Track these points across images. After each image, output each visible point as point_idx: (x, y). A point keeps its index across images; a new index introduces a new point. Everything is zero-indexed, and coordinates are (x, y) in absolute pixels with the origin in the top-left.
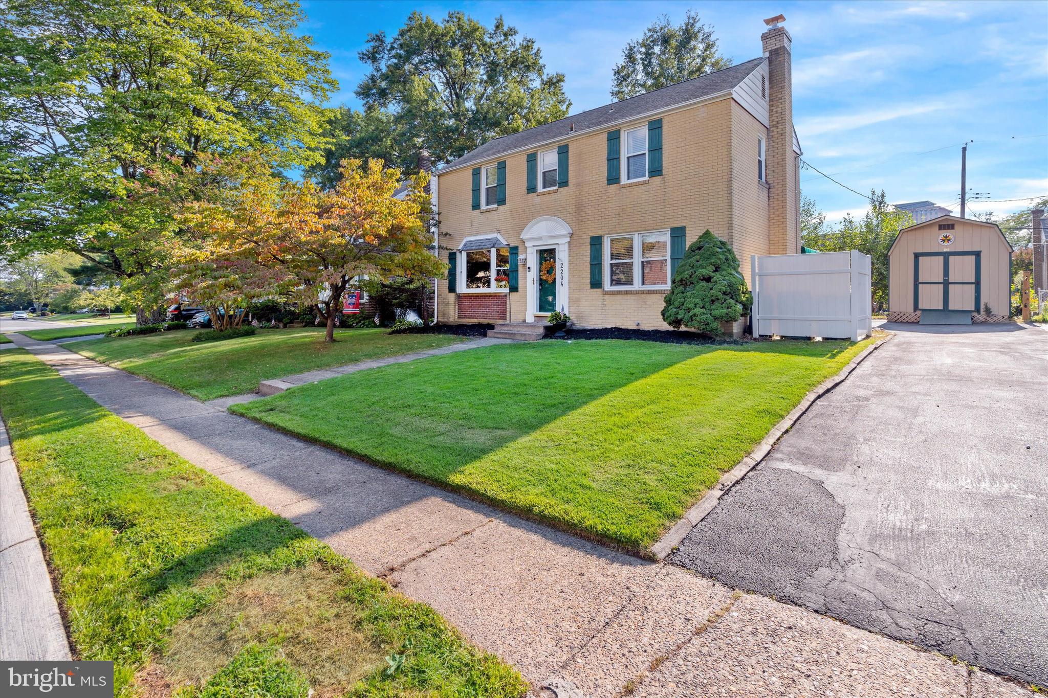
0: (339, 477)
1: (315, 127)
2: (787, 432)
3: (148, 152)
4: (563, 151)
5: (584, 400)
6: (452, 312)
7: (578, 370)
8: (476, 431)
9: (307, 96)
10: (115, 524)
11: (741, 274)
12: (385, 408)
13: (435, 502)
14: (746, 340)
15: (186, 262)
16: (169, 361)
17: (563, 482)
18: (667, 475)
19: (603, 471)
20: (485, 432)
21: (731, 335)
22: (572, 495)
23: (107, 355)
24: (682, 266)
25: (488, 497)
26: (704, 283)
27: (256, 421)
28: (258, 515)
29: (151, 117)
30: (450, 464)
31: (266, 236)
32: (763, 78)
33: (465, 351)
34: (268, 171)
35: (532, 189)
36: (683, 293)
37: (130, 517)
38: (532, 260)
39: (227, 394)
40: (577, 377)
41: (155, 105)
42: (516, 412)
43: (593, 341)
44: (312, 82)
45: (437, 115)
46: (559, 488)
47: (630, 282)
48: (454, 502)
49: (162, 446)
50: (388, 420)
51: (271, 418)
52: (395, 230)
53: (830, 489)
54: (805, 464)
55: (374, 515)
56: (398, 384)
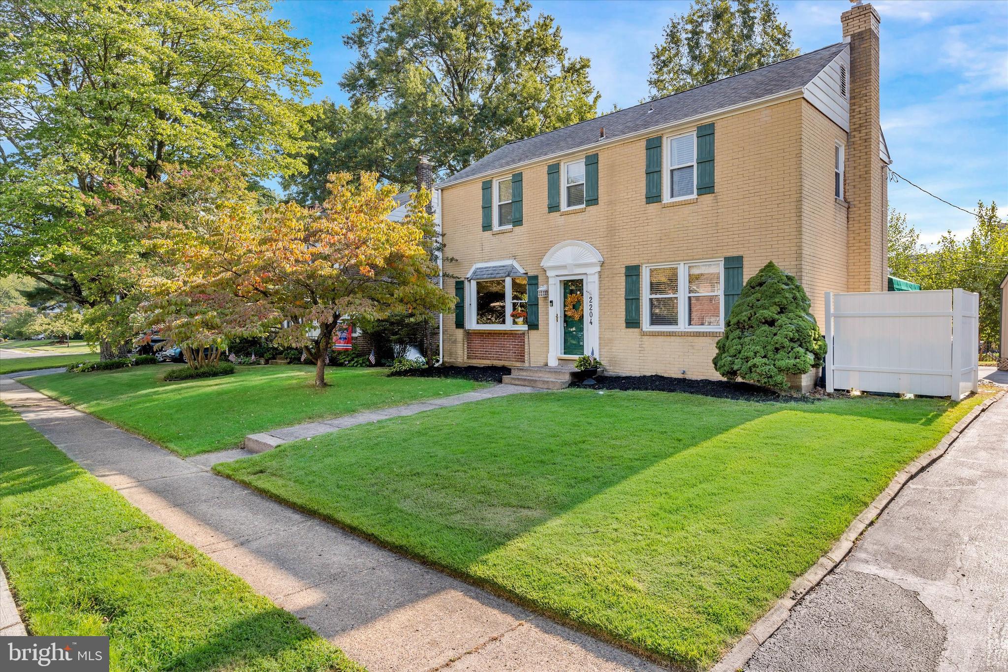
0: (344, 560)
1: (295, 128)
2: (871, 524)
3: (106, 160)
4: (592, 162)
5: (623, 474)
6: (460, 352)
7: (614, 434)
8: (499, 510)
9: (285, 93)
10: (103, 610)
11: (812, 316)
12: (391, 476)
13: (455, 596)
14: (818, 396)
15: (157, 293)
16: (141, 406)
17: (603, 580)
18: (727, 577)
19: (649, 569)
20: (508, 511)
21: (798, 388)
22: (615, 598)
23: (72, 395)
24: (739, 305)
25: (517, 595)
26: (766, 327)
27: (246, 485)
28: (259, 606)
29: (109, 120)
30: (470, 551)
31: (247, 267)
32: (843, 69)
33: (478, 403)
34: (243, 184)
35: (554, 207)
36: (740, 338)
37: (119, 603)
38: (555, 293)
39: (210, 449)
40: (613, 442)
41: (113, 106)
42: (544, 487)
43: (630, 392)
44: (290, 75)
45: (437, 111)
46: (599, 588)
47: (673, 321)
48: (476, 598)
49: (145, 515)
50: (395, 490)
51: (262, 483)
52: (393, 259)
53: (927, 603)
54: (895, 568)
55: (387, 611)
56: (403, 444)
